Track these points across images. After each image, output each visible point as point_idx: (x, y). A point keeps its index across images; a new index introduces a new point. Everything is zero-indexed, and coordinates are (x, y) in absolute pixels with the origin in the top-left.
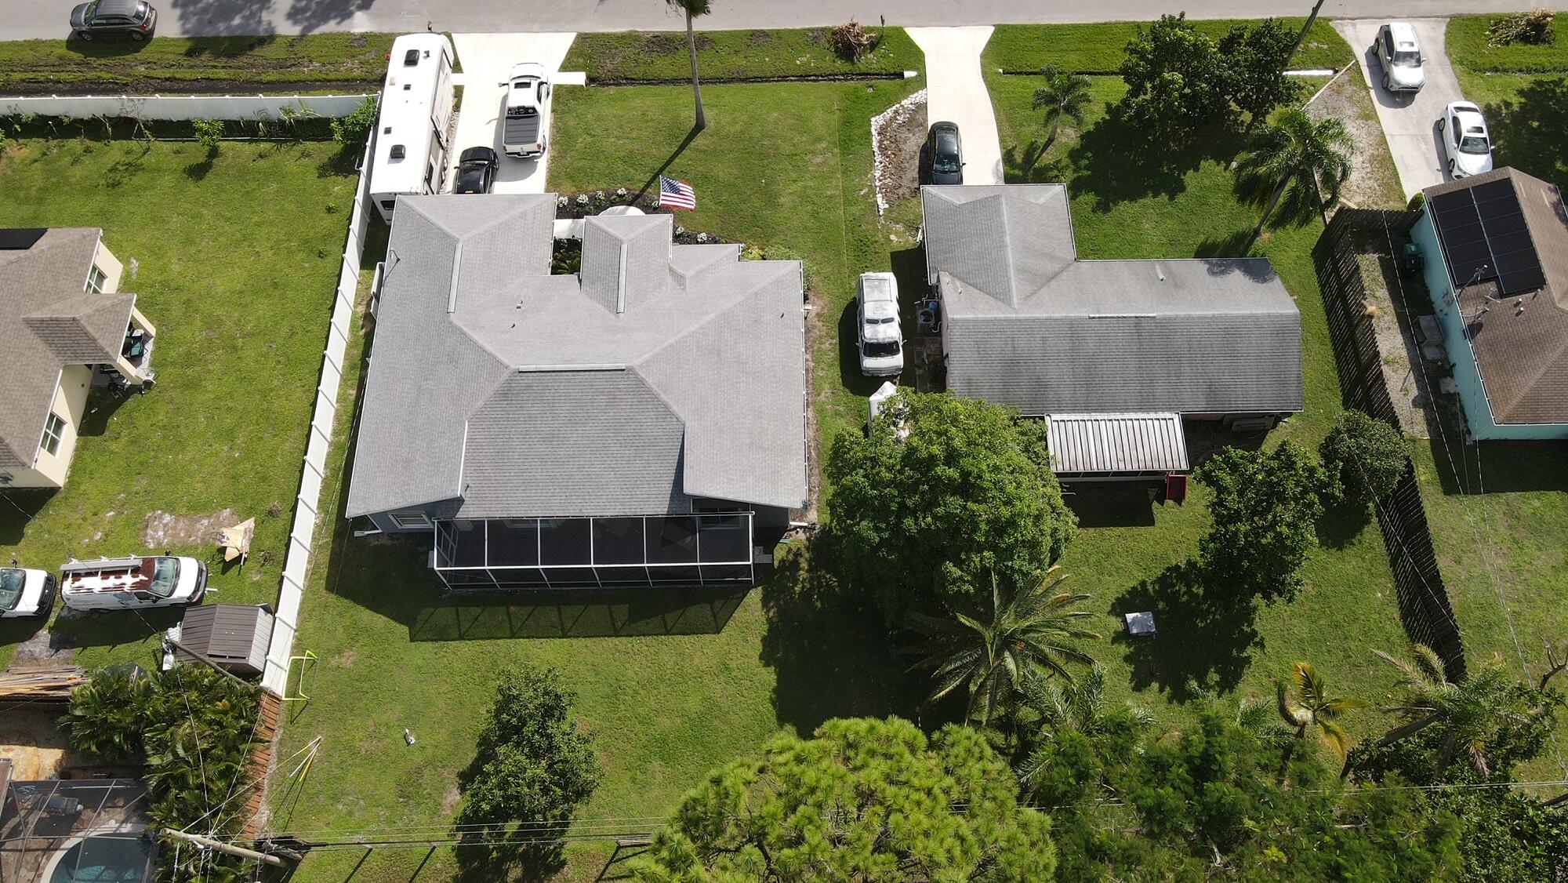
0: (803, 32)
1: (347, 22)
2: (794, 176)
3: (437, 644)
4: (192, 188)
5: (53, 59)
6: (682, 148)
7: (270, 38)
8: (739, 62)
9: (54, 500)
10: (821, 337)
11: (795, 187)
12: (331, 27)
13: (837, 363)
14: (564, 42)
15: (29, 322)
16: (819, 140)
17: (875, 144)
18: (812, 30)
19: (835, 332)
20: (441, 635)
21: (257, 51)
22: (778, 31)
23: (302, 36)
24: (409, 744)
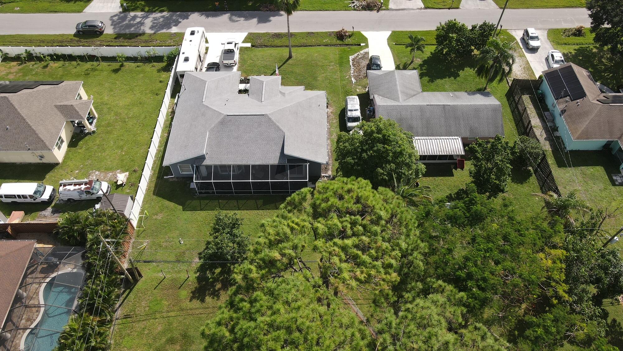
0: (326, 33)
1: (170, 30)
2: (323, 72)
3: (192, 212)
4: (114, 75)
5: (68, 40)
6: (284, 63)
7: (144, 34)
8: (304, 41)
9: (58, 167)
10: (332, 119)
11: (323, 75)
12: (164, 31)
13: (338, 127)
14: (244, 35)
15: (56, 106)
16: (332, 62)
17: (351, 64)
18: (329, 32)
19: (338, 117)
20: (194, 209)
21: (139, 37)
22: (317, 32)
23: (154, 33)
24: (181, 243)
